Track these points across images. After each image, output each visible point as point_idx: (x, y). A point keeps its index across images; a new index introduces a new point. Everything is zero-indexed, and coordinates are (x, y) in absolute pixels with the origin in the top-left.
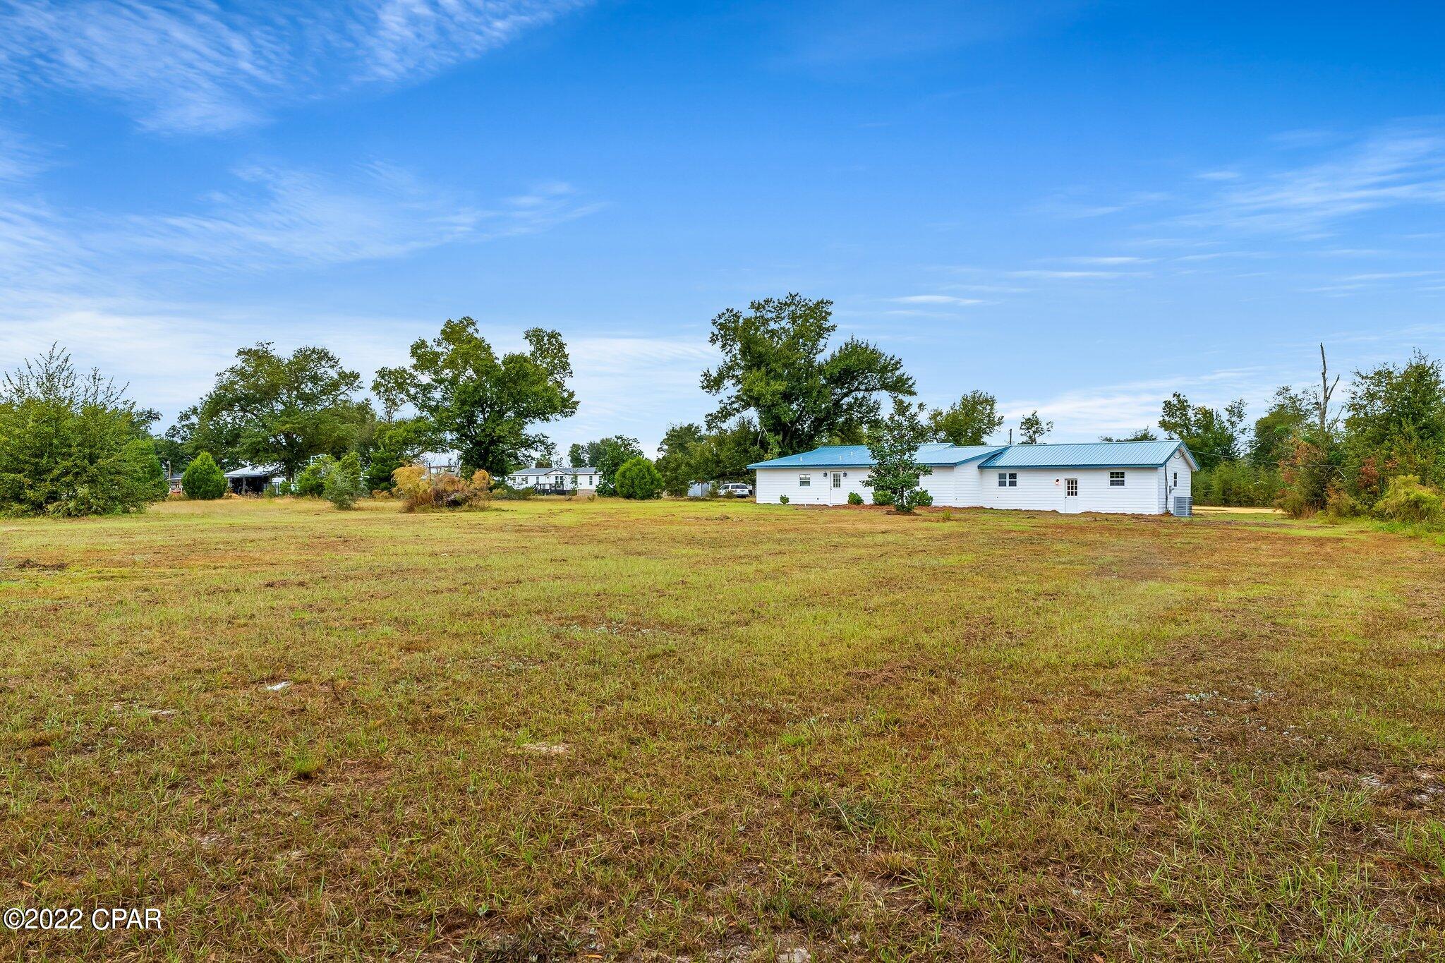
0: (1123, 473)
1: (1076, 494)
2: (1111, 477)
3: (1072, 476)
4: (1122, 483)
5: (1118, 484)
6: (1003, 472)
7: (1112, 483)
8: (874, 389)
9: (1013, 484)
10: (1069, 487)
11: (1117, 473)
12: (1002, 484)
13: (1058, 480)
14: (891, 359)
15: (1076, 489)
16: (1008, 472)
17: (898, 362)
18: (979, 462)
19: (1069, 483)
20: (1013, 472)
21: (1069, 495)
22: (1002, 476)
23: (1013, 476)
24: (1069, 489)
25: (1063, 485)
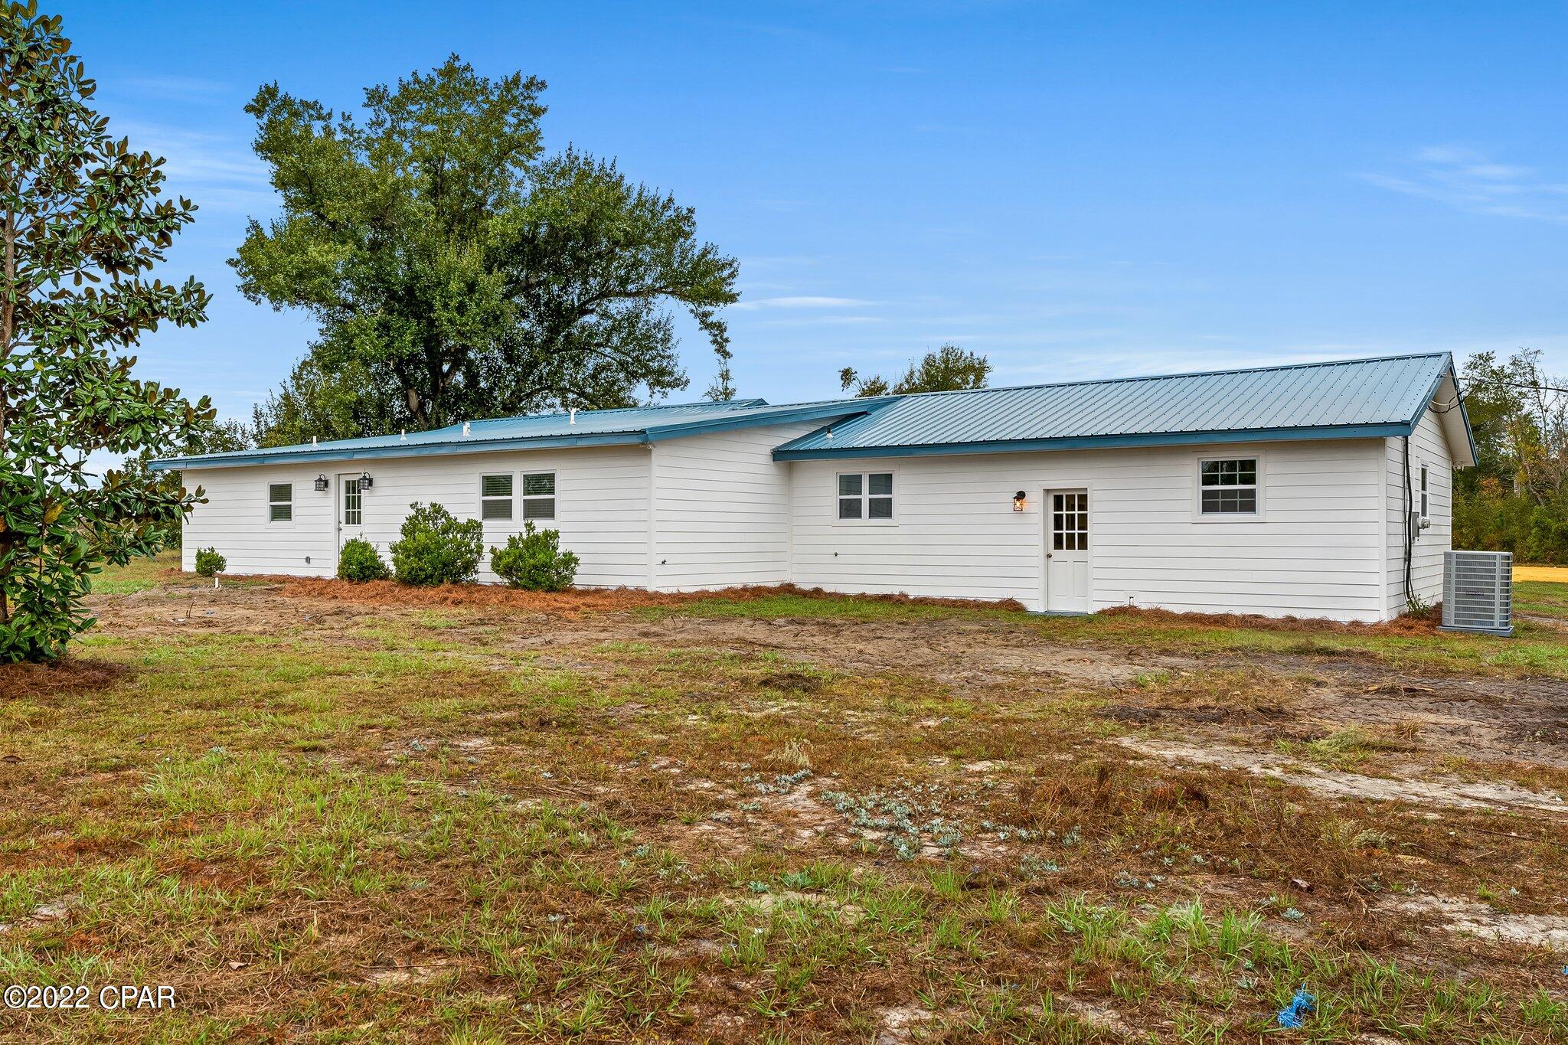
0: (1251, 465)
1: (1083, 545)
2: (1207, 480)
3: (1067, 478)
4: (1247, 503)
5: (1229, 507)
6: (850, 468)
7: (1210, 504)
8: (653, 291)
9: (882, 509)
10: (1058, 520)
11: (1232, 465)
12: (849, 510)
13: (1021, 496)
14: (665, 207)
15: (1083, 525)
16: (865, 470)
17: (679, 218)
18: (782, 438)
19: (1058, 505)
20: (880, 469)
21: (1058, 544)
22: (850, 484)
23: (883, 482)
24: (1058, 525)
25: (1039, 513)
